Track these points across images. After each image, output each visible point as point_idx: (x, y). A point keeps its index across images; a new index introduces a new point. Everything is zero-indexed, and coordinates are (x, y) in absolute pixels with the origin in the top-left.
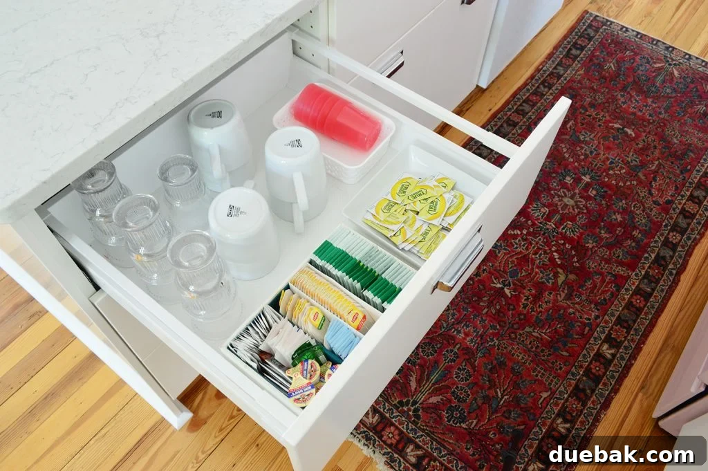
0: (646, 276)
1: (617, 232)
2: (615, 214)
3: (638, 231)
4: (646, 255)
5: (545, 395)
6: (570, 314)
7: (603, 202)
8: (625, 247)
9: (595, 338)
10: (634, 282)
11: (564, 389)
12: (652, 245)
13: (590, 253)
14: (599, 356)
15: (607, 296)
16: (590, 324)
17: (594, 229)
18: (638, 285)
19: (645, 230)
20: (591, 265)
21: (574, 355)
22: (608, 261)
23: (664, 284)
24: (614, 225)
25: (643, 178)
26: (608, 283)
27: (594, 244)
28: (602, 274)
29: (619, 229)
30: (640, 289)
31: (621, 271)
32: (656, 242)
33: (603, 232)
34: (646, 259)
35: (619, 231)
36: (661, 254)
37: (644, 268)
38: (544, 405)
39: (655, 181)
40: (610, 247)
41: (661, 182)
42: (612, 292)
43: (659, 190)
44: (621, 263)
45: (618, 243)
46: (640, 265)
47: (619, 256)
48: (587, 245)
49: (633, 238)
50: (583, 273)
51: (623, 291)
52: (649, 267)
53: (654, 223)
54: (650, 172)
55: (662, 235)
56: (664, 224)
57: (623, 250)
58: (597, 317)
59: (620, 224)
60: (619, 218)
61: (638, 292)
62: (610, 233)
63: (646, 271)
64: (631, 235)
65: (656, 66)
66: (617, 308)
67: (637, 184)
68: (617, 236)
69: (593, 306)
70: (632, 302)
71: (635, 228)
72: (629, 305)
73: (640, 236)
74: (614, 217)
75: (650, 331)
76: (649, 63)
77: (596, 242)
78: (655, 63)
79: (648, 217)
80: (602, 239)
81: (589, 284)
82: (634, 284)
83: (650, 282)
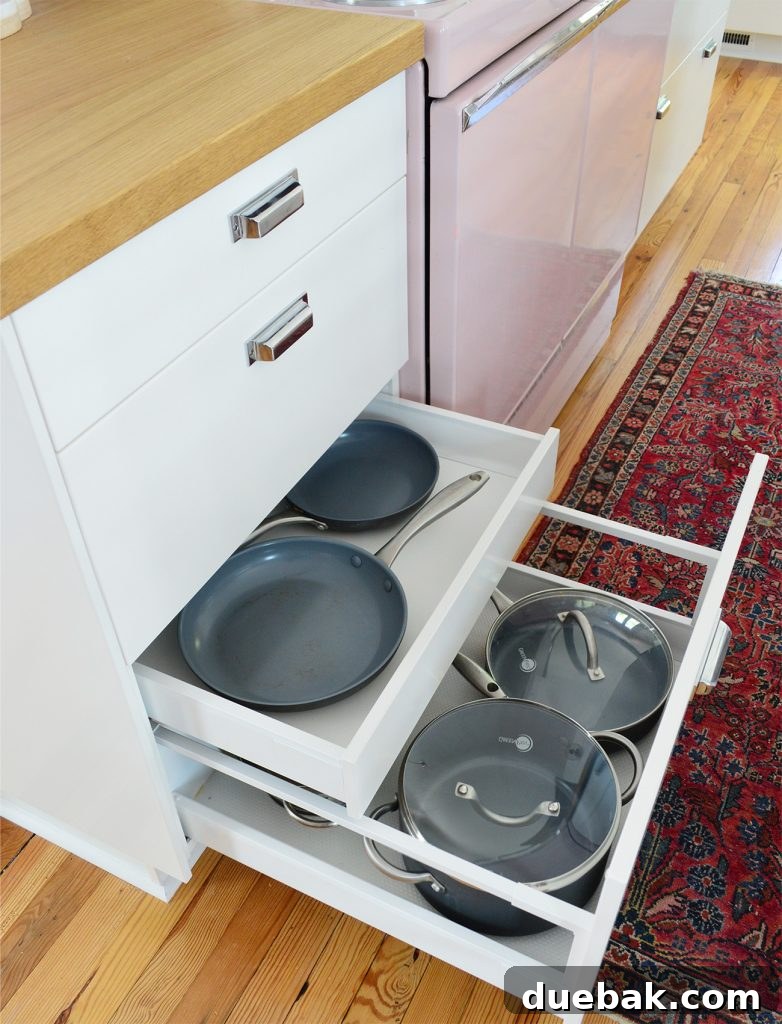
0: (628, 449)
1: (678, 493)
2: (688, 515)
3: (649, 498)
4: (632, 471)
5: (714, 345)
6: (712, 403)
7: (711, 529)
8: (662, 476)
9: (676, 387)
10: (643, 441)
11: (695, 350)
12: (626, 483)
13: (709, 463)
14: (670, 375)
15: (672, 424)
16: (686, 396)
17: (713, 492)
18: (637, 438)
19: (638, 500)
20: (702, 450)
21: (696, 373)
22: (682, 456)
23: (602, 446)
24: (686, 500)
25: (655, 580)
26: (676, 435)
27: (707, 473)
28: (686, 443)
29: (676, 497)
30: (634, 434)
31: (663, 449)
32: (620, 488)
33: (700, 490)
34: (631, 467)
35: (676, 495)
36: (610, 475)
37: (633, 456)
38: (712, 340)
39: (633, 579)
40: (685, 473)
41: (622, 578)
42: (669, 427)
43: (625, 563)
44: (666, 456)
45: (673, 479)
46: (639, 459)
47: (669, 464)
48: (717, 470)
49: (655, 488)
50: (710, 440)
51: (655, 430)
52: (625, 457)
53: (627, 511)
54: (643, 593)
55: (612, 498)
56: (611, 512)
57: (665, 472)
58: (679, 404)
59: (677, 502)
60: (681, 512)
61: (637, 432)
62: (689, 490)
63: (629, 452)
64: (658, 492)
65: (671, 900)
66: (657, 415)
67: (663, 567)
68: (677, 488)
69: (688, 412)
70: (642, 420)
71: (653, 502)
72: (645, 418)
73: (645, 492)
74: (689, 511)
75: (615, 401)
76: (693, 905)
77: (705, 477)
78: (676, 912)
79: (636, 518)
80: (698, 480)
81: (700, 432)
82: (643, 439)
83: (622, 443)
